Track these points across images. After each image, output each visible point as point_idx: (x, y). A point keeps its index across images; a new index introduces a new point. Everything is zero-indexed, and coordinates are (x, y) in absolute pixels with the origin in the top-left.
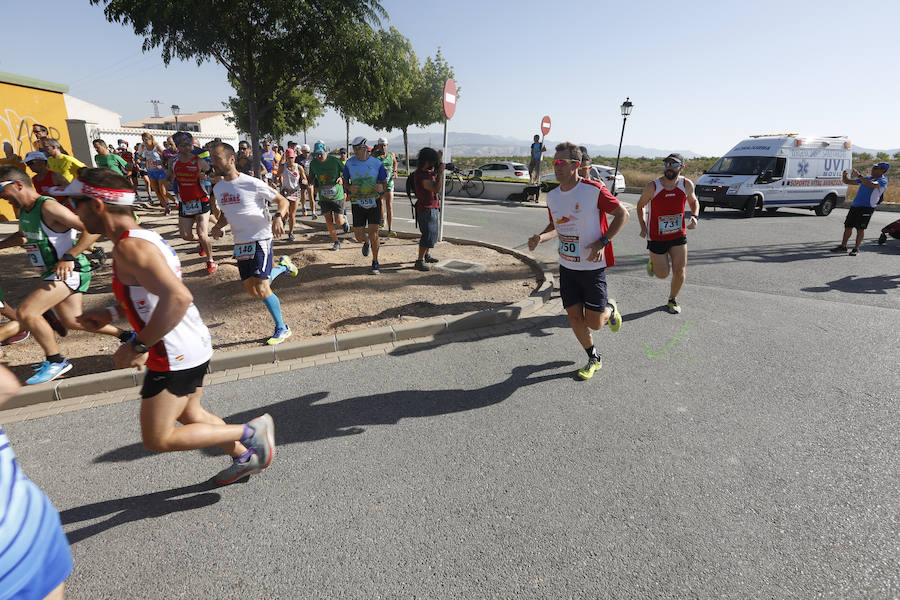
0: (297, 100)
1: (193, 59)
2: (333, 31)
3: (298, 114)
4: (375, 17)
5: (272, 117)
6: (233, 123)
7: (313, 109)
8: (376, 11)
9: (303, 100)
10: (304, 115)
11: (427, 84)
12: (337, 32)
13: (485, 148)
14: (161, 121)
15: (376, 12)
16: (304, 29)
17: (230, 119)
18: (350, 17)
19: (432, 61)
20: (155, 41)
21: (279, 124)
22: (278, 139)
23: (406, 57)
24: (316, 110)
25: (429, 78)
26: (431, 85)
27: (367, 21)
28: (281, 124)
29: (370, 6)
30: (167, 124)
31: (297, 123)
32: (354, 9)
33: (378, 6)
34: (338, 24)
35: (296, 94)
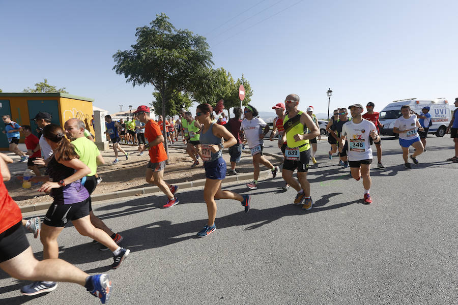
0: (181, 100)
4: (209, 65)
5: (170, 108)
6: (154, 112)
8: (210, 63)
9: (184, 100)
12: (196, 71)
14: (124, 113)
16: (183, 72)
17: (153, 110)
18: (200, 66)
19: (240, 80)
20: (131, 79)
21: (173, 111)
23: (228, 80)
24: (189, 104)
29: (207, 61)
30: (126, 114)
32: (202, 63)
34: (196, 68)
35: (181, 98)
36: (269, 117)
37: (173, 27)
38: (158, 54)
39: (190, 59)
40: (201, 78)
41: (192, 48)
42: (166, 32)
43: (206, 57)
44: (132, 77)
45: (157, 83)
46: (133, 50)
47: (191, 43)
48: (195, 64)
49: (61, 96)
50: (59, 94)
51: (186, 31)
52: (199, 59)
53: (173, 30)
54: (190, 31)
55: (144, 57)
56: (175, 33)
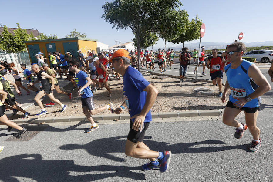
0: (151, 37)
1: (124, 29)
2: (163, 13)
3: (151, 41)
4: (177, 6)
5: (144, 42)
6: (134, 45)
7: (155, 39)
9: (153, 37)
10: (153, 41)
11: (192, 27)
12: (165, 13)
13: (211, 47)
14: (117, 46)
15: (178, 4)
16: (154, 14)
17: (133, 44)
18: (169, 8)
19: (194, 19)
20: (115, 25)
22: (145, 48)
23: (186, 17)
24: (156, 39)
25: (193, 25)
26: (193, 27)
27: (175, 8)
28: (146, 44)
29: (176, 3)
30: (118, 46)
31: (150, 43)
32: (171, 5)
33: (179, 2)
34: (165, 11)
35: (151, 35)
36: (210, 46)
40: (169, 19)
45: (134, 26)
48: (165, 6)
49: (78, 39)
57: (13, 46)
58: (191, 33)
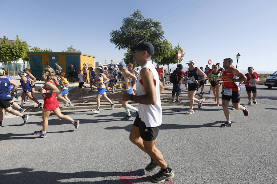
4: (162, 38)
5: (133, 62)
8: (162, 37)
12: (154, 42)
23: (169, 46)
28: (136, 64)
29: (161, 36)
32: (157, 37)
37: (143, 17)
38: (134, 33)
39: (151, 35)
41: (152, 28)
42: (139, 20)
43: (160, 34)
44: (119, 45)
46: (121, 30)
47: (151, 26)
49: (82, 54)
50: (80, 53)
51: (150, 19)
52: (156, 35)
53: (142, 19)
54: (152, 19)
55: (127, 34)
56: (144, 21)
57: (10, 56)
58: (174, 58)
